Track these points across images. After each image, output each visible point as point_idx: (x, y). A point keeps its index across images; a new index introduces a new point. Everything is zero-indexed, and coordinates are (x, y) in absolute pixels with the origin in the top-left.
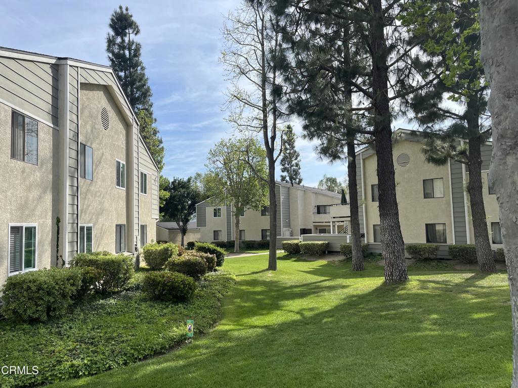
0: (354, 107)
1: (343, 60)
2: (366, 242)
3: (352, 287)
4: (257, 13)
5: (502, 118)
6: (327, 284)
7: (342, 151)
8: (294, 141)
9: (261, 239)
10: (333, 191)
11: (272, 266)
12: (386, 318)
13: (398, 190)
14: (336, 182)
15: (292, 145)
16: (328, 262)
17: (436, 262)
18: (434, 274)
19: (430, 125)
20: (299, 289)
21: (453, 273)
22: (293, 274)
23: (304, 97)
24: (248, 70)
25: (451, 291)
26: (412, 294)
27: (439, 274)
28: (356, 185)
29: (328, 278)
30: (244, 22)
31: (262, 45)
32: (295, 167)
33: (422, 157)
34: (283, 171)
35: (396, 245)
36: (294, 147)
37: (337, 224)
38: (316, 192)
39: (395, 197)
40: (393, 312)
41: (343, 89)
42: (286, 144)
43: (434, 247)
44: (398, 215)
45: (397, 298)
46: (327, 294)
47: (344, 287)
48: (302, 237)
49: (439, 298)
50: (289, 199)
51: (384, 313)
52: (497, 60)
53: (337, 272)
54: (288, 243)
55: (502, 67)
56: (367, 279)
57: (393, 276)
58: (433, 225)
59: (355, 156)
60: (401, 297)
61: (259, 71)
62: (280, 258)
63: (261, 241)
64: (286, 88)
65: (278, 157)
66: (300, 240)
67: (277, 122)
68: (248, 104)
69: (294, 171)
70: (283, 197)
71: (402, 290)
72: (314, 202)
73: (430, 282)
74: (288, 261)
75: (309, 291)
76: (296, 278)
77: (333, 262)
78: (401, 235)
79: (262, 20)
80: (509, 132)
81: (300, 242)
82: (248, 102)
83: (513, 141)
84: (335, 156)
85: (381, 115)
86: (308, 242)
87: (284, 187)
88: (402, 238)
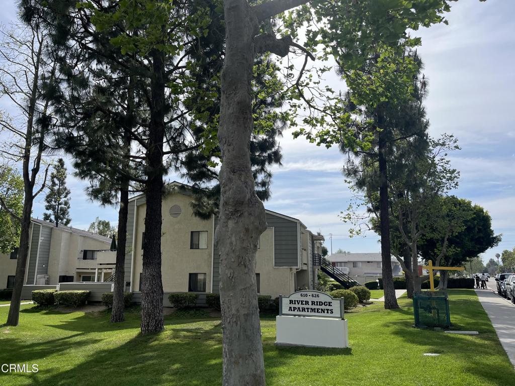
0: (132, 154)
1: (126, 106)
2: (131, 291)
3: (105, 341)
4: (36, 35)
5: (227, 188)
6: (78, 339)
7: (116, 196)
8: (65, 177)
9: (6, 288)
10: (105, 235)
11: (13, 320)
12: (132, 372)
13: (163, 239)
14: (109, 225)
15: (62, 181)
16: (86, 313)
17: (195, 310)
18: (190, 322)
19: (197, 183)
20: (41, 348)
21: (206, 320)
22: (38, 330)
23: (75, 134)
24: (15, 91)
25: (199, 339)
26: (164, 344)
27: (194, 322)
28: (126, 232)
29: (81, 332)
30: (18, 39)
31: (37, 68)
32: (63, 206)
33: (191, 210)
34: (47, 209)
35: (155, 295)
36: (65, 183)
37: (105, 271)
38: (84, 236)
39: (160, 246)
40: (140, 365)
41: (123, 134)
42: (55, 179)
43: (194, 296)
44: (161, 265)
45: (149, 349)
46: (74, 351)
47: (96, 341)
48: (59, 285)
49: (187, 347)
50: (50, 241)
51: (131, 368)
52: (229, 141)
53: (94, 324)
54: (40, 293)
55: (232, 147)
56: (125, 331)
57: (149, 326)
58: (196, 275)
59: (128, 202)
60: (153, 349)
61: (28, 95)
62: (26, 311)
63: (5, 289)
64: (56, 120)
65: (39, 192)
66: (56, 289)
67: (42, 154)
68: (8, 128)
69: (62, 209)
70: (43, 238)
71: (155, 340)
72: (81, 246)
73: (184, 330)
74: (36, 314)
75: (53, 349)
76: (42, 335)
77: (92, 314)
78: (162, 285)
79: (41, 44)
80: (231, 200)
81: (56, 291)
82: (9, 125)
83: (233, 208)
84: (106, 200)
85: (153, 167)
86: (66, 291)
87: (47, 227)
88: (162, 287)
